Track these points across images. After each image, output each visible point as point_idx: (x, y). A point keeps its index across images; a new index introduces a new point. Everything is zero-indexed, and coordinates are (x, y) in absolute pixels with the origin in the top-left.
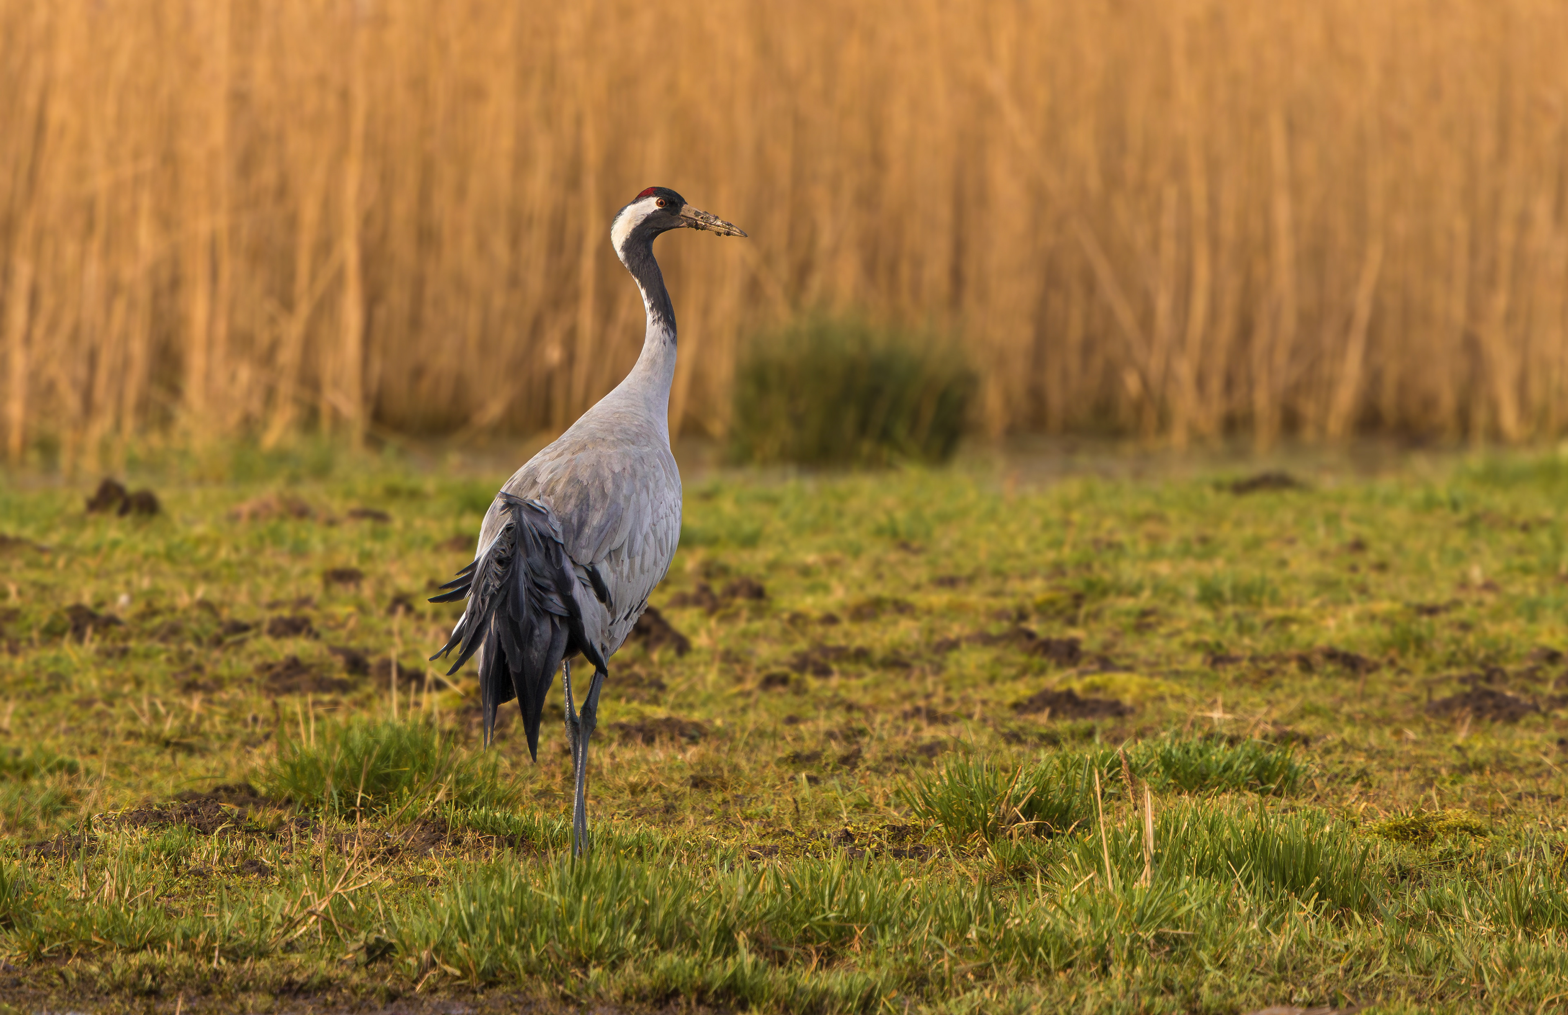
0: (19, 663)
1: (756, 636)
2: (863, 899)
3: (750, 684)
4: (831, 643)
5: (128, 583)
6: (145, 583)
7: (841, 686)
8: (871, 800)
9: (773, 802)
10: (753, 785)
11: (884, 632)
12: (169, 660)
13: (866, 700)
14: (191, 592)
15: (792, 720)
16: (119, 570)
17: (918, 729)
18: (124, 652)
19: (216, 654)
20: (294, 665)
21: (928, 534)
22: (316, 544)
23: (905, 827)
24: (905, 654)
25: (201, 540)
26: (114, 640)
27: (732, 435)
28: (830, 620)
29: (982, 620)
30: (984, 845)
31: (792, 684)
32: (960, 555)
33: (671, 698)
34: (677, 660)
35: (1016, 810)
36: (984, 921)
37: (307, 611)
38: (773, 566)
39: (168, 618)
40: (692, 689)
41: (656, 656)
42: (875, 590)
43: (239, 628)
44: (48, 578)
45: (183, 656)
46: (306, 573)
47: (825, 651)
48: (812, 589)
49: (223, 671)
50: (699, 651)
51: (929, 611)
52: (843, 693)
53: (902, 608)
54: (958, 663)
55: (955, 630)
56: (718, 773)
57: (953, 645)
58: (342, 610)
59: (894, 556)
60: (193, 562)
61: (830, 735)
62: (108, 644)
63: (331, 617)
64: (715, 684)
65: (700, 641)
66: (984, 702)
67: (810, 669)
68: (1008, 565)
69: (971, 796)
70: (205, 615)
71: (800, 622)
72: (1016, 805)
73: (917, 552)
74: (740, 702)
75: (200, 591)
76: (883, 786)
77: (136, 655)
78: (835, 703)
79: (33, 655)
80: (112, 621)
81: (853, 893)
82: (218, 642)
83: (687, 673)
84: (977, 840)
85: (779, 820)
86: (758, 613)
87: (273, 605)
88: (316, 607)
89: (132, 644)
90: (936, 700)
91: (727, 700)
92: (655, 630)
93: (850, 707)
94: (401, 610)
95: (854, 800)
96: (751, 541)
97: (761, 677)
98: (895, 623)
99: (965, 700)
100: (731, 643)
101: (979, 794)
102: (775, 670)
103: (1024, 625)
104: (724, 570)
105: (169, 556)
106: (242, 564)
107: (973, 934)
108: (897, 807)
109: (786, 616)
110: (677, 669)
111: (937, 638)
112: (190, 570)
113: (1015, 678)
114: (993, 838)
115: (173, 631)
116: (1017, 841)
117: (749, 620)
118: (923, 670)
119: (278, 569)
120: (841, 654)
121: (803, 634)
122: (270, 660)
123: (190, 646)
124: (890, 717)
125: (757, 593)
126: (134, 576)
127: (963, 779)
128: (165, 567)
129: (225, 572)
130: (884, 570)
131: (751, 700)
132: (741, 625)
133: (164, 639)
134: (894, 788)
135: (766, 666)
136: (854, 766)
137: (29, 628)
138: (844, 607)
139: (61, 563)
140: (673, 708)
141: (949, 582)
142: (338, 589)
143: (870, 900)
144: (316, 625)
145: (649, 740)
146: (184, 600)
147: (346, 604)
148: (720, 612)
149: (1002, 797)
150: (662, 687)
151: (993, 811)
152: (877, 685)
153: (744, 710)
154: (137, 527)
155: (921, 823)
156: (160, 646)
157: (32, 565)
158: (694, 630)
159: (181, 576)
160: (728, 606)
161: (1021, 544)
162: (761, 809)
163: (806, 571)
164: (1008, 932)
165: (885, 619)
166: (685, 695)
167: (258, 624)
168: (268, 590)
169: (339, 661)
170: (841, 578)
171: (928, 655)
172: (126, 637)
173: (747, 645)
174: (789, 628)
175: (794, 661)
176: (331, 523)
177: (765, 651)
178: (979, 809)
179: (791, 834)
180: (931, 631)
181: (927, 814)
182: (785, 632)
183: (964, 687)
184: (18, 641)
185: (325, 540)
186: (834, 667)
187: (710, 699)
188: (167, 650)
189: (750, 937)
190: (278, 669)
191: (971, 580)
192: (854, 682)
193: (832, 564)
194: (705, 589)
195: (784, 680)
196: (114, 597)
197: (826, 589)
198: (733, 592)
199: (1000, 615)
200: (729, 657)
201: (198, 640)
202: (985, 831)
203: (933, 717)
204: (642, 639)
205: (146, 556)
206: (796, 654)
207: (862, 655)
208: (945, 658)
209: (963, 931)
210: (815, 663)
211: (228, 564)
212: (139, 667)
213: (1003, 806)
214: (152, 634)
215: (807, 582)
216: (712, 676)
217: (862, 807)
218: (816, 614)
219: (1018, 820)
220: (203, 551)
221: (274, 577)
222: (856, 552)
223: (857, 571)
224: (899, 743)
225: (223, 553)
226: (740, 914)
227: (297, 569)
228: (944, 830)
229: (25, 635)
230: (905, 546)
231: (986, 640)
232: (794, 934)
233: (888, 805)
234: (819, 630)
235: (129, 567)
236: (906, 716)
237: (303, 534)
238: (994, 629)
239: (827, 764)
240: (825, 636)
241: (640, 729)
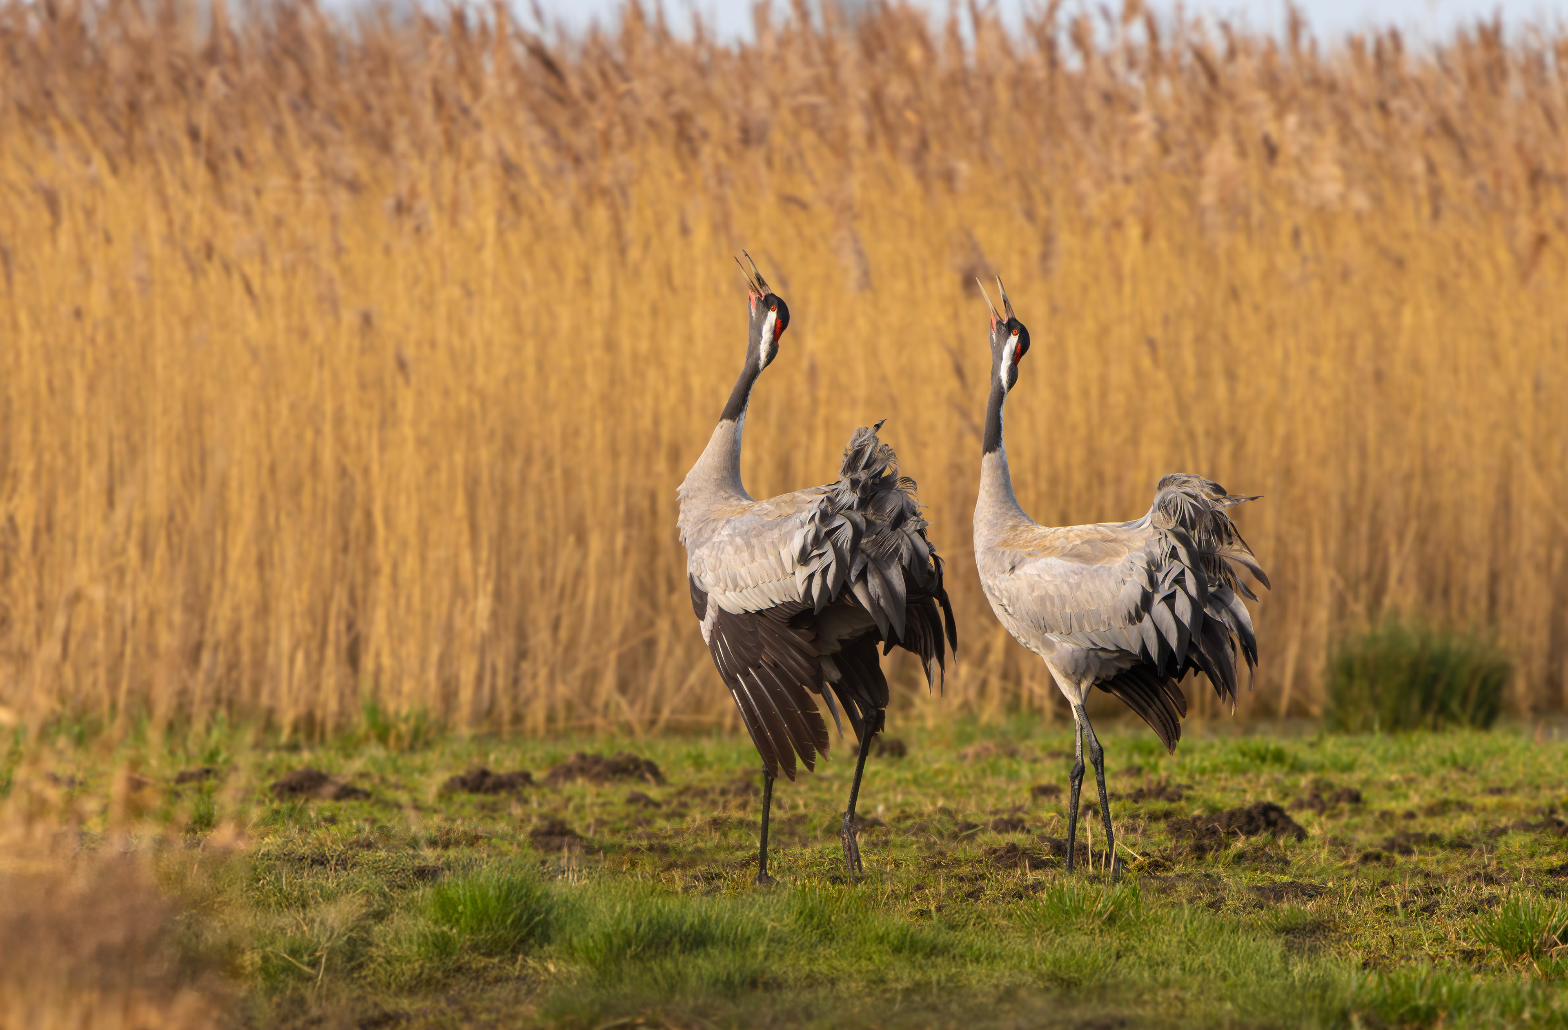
0: (807, 852)
1: (1356, 828)
2: (1444, 990)
3: (1352, 861)
4: (1411, 831)
5: (886, 800)
6: (899, 799)
7: (1419, 861)
8: (1446, 936)
9: (1373, 938)
10: (1357, 927)
11: (1451, 823)
12: (919, 848)
13: (1441, 870)
14: (934, 803)
15: (1384, 884)
16: (878, 792)
17: (1478, 888)
18: (886, 843)
19: (953, 845)
20: (1013, 848)
21: (1480, 763)
22: (1025, 771)
23: (1472, 951)
24: (1468, 839)
25: (938, 772)
26: (877, 836)
27: (1327, 713)
28: (1410, 815)
29: (1523, 815)
30: (1531, 963)
31: (1384, 860)
32: (1504, 775)
33: (1293, 871)
34: (1297, 844)
35: (1555, 937)
36: (1535, 1005)
37: (1020, 815)
38: (1366, 783)
39: (918, 820)
40: (1309, 864)
41: (1281, 842)
42: (1441, 795)
43: (969, 826)
44: (827, 796)
45: (930, 846)
46: (1019, 790)
47: (1408, 837)
48: (1396, 797)
49: (961, 855)
50: (1313, 838)
51: (1484, 809)
52: (1421, 865)
53: (1463, 807)
54: (1506, 844)
55: (1504, 822)
56: (1332, 918)
57: (1503, 831)
58: (1046, 815)
59: (1455, 775)
60: (935, 786)
61: (1414, 892)
62: (874, 838)
63: (1039, 819)
64: (1326, 860)
65: (1314, 831)
66: (1528, 871)
67: (1397, 849)
68: (1540, 781)
69: (1522, 926)
70: (945, 818)
71: (1387, 817)
72: (1554, 933)
73: (1473, 773)
74: (1346, 873)
75: (940, 803)
76: (1454, 925)
77: (895, 845)
78: (1416, 872)
79: (818, 847)
80: (876, 823)
81: (1436, 986)
82: (955, 836)
83: (1305, 852)
84: (1527, 958)
85: (1378, 949)
86: (1356, 812)
87: (995, 812)
88: (1026, 813)
89: (892, 837)
90: (1490, 869)
91: (1335, 872)
92: (1280, 824)
93: (1427, 875)
94: (1090, 813)
95: (1433, 936)
96: (1348, 768)
97: (1359, 856)
98: (1459, 817)
99: (1513, 868)
100: (1337, 833)
101: (1527, 927)
102: (1370, 850)
103: (1555, 816)
104: (1330, 786)
105: (916, 781)
106: (970, 786)
107: (1526, 1015)
108: (1464, 940)
109: (1377, 814)
110: (1298, 851)
111: (1490, 827)
112: (931, 791)
113: (1549, 854)
114: (1538, 958)
115: (922, 829)
116: (1556, 959)
117: (1351, 817)
118: (1480, 850)
119: (998, 788)
120: (1419, 838)
121: (1391, 826)
122: (995, 846)
123: (934, 838)
124: (1458, 880)
125: (1355, 798)
126: (891, 796)
127: (1515, 913)
128: (913, 789)
129: (957, 791)
130: (1448, 784)
131: (1354, 871)
132: (1344, 820)
133: (915, 834)
134: (1463, 926)
135: (1364, 848)
136: (1432, 913)
137: (815, 829)
138: (1420, 808)
139: (835, 786)
140: (1295, 876)
141: (1498, 791)
142: (1043, 800)
143: (1450, 991)
144: (1027, 825)
145: (1279, 898)
146: (929, 808)
147: (1048, 811)
148: (1328, 812)
149: (1544, 928)
150: (1287, 863)
151: (1538, 937)
152: (1447, 860)
153: (1349, 878)
154: (891, 765)
155: (1484, 948)
156: (914, 839)
157: (812, 789)
158: (1310, 824)
159: (925, 795)
160: (1334, 808)
161: (1549, 769)
162: (1364, 942)
163: (1390, 786)
164: (1553, 1012)
165: (1451, 815)
166: (1304, 868)
167: (985, 824)
168: (990, 802)
169: (1046, 846)
170: (1417, 791)
171: (1484, 839)
172: (888, 833)
173: (1349, 834)
174: (1380, 821)
175: (1385, 844)
176: (1035, 761)
177: (1362, 837)
178: (1527, 937)
179: (1388, 958)
180: (1486, 823)
181: (1489, 940)
182: (1377, 824)
183: (1512, 861)
184: (807, 839)
185: (1032, 771)
186: (1415, 848)
187: (1323, 871)
188: (918, 842)
189: (1361, 1018)
190: (1001, 852)
191: (1513, 790)
192: (1429, 858)
193: (1410, 781)
194: (1316, 796)
195: (1378, 857)
196: (875, 807)
197: (1406, 797)
198: (1338, 798)
199: (1536, 811)
200: (1335, 842)
201: (941, 835)
202: (1532, 953)
203: (1490, 880)
204: (1271, 829)
205: (899, 782)
206: (1386, 839)
207: (1435, 839)
208: (1496, 841)
209: (1520, 1011)
210: (1400, 846)
211: (959, 786)
212: (896, 853)
213: (1545, 934)
214: (905, 832)
215: (1392, 793)
216: (1324, 855)
217: (1440, 940)
218: (1399, 812)
219: (1556, 944)
220: (941, 779)
221: (996, 794)
222: (1428, 773)
223: (1429, 785)
224: (1465, 898)
225: (955, 780)
226: (1354, 1001)
227: (1013, 787)
228: (1501, 953)
229: (812, 834)
230: (1464, 769)
231: (1527, 827)
232: (1394, 1017)
233: (1459, 939)
234: (1403, 823)
235: (886, 789)
236: (1469, 880)
237: (1015, 766)
238: (1532, 820)
239: (1412, 912)
240: (1407, 827)
241: (1273, 890)
